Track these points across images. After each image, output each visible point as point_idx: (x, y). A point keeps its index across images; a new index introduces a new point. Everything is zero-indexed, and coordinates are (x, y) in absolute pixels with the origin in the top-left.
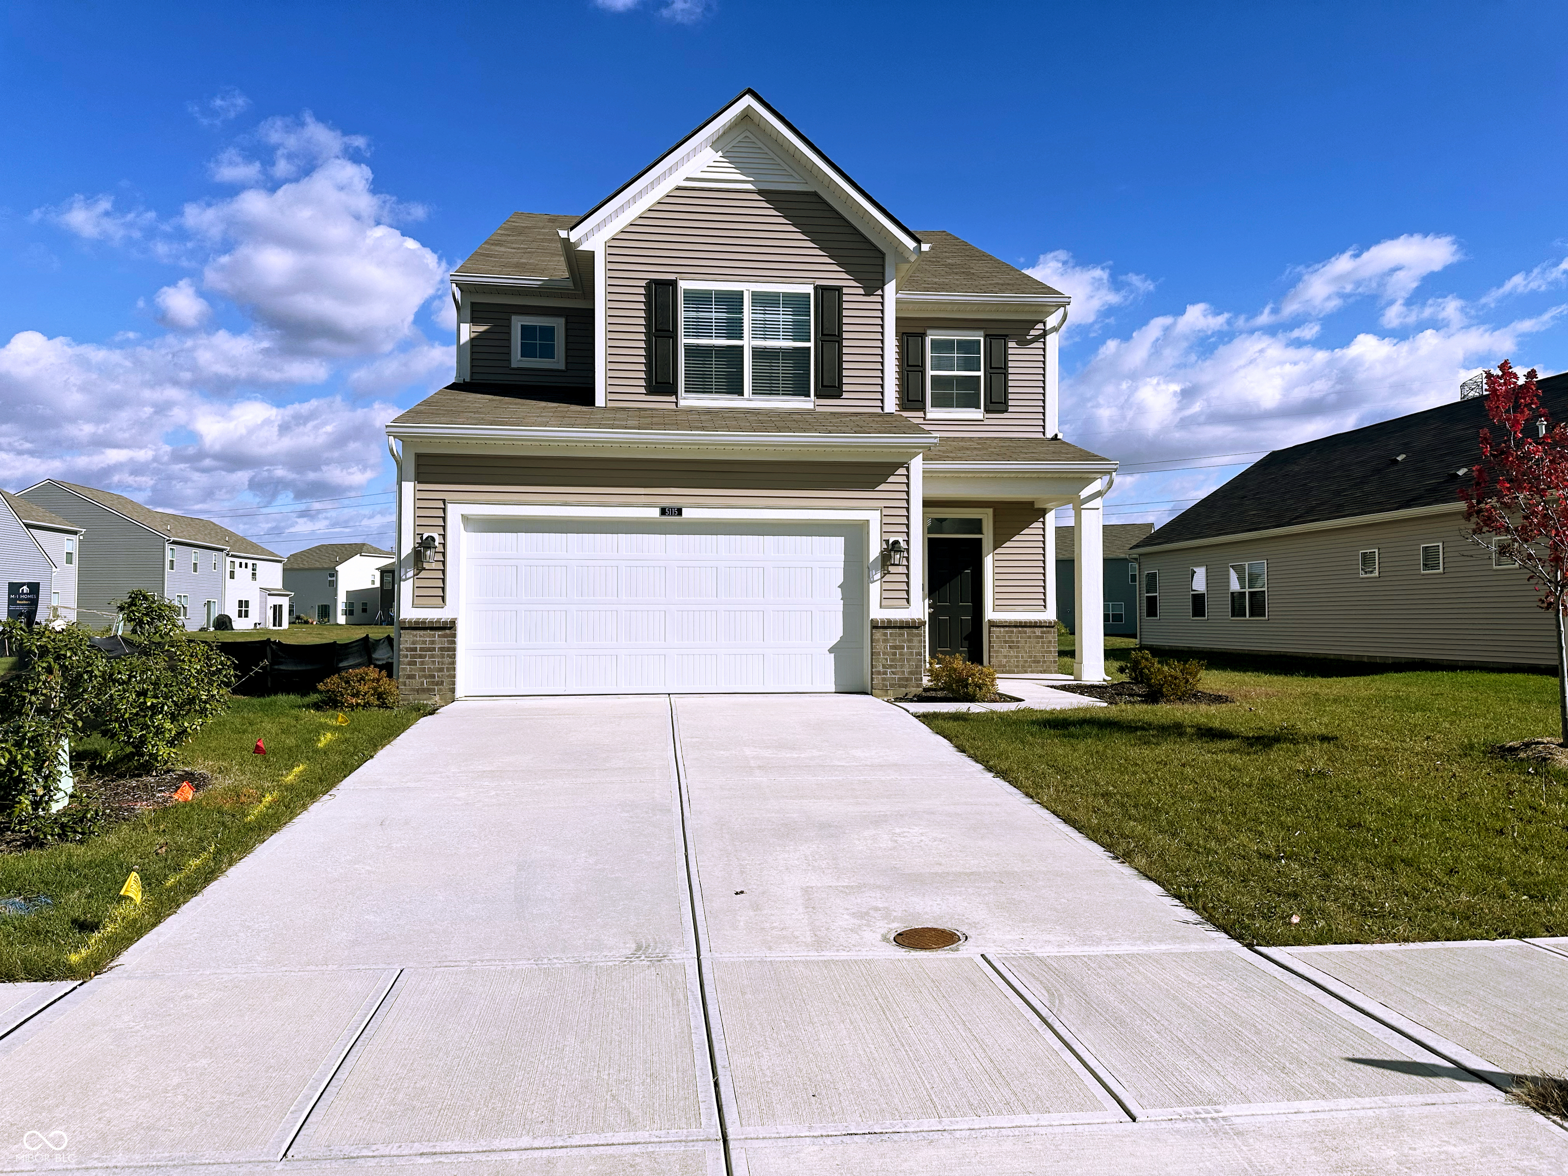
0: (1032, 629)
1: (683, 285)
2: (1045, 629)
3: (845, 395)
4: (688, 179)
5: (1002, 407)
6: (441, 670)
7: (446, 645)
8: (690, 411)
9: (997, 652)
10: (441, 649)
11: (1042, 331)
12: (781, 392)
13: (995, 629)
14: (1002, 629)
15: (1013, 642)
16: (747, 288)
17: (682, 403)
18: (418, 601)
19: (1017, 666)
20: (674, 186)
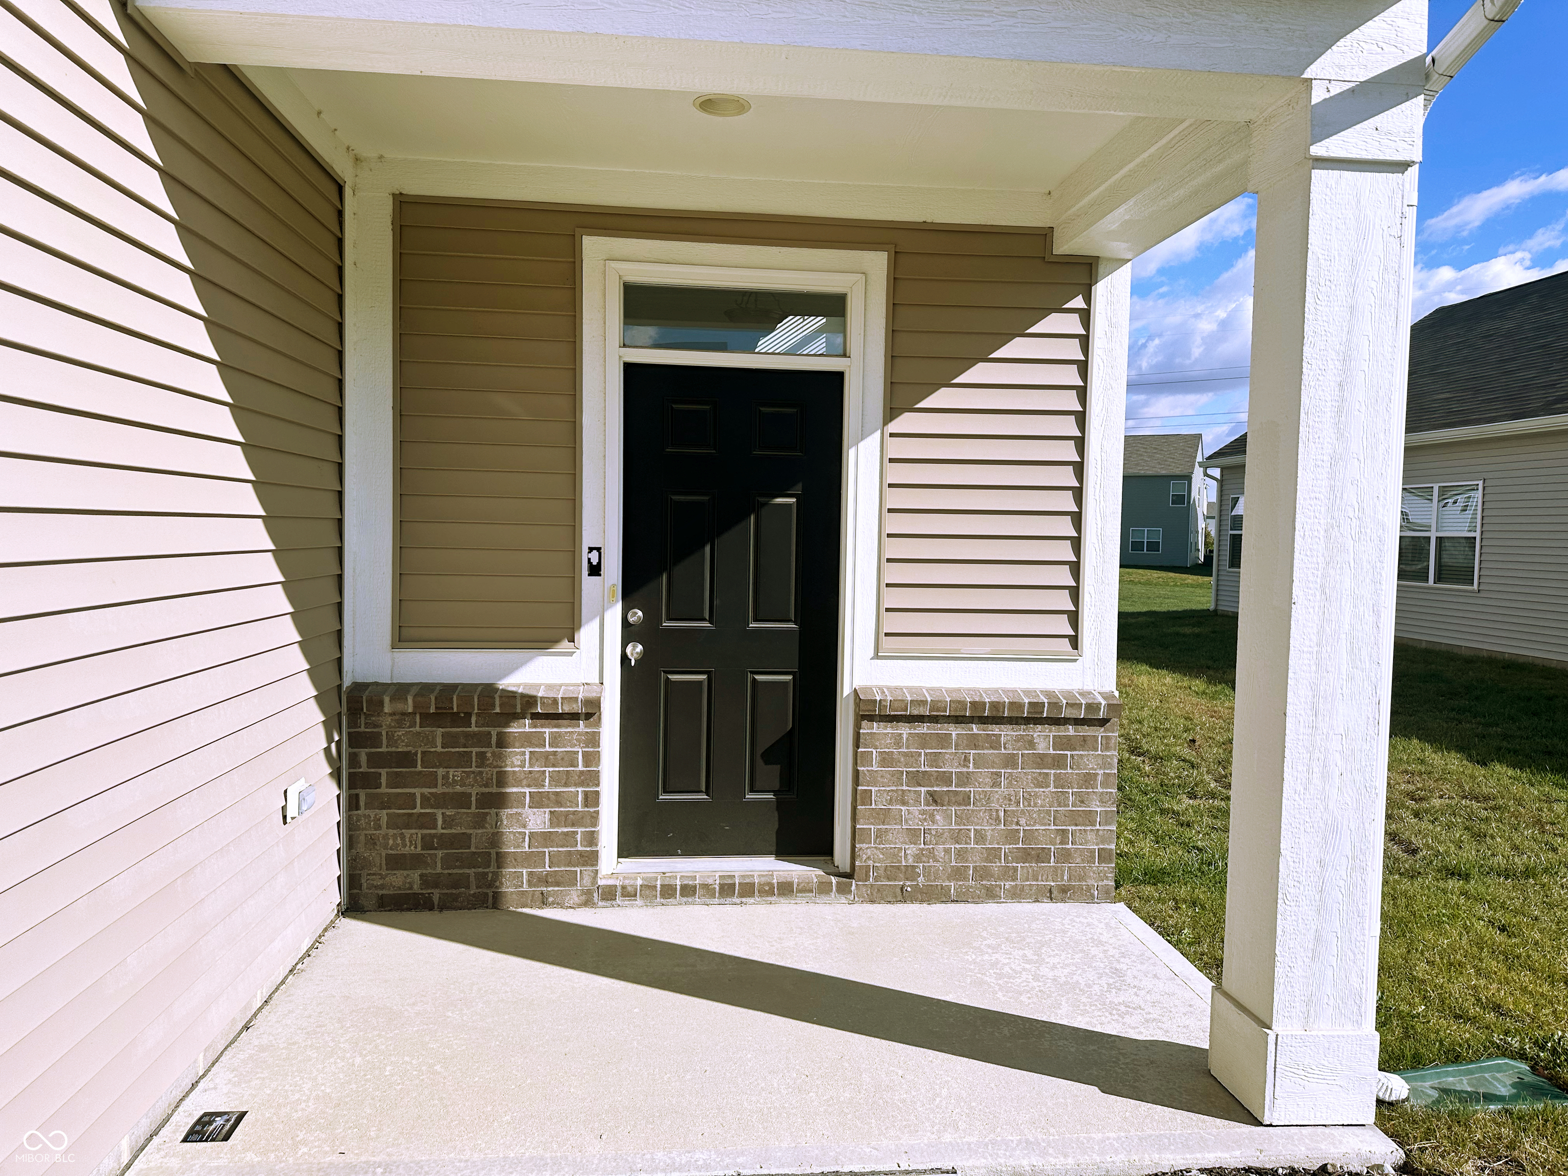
0: (1020, 731)
2: (1071, 730)
9: (884, 816)
13: (876, 728)
14: (905, 730)
15: (945, 779)
19: (958, 874)
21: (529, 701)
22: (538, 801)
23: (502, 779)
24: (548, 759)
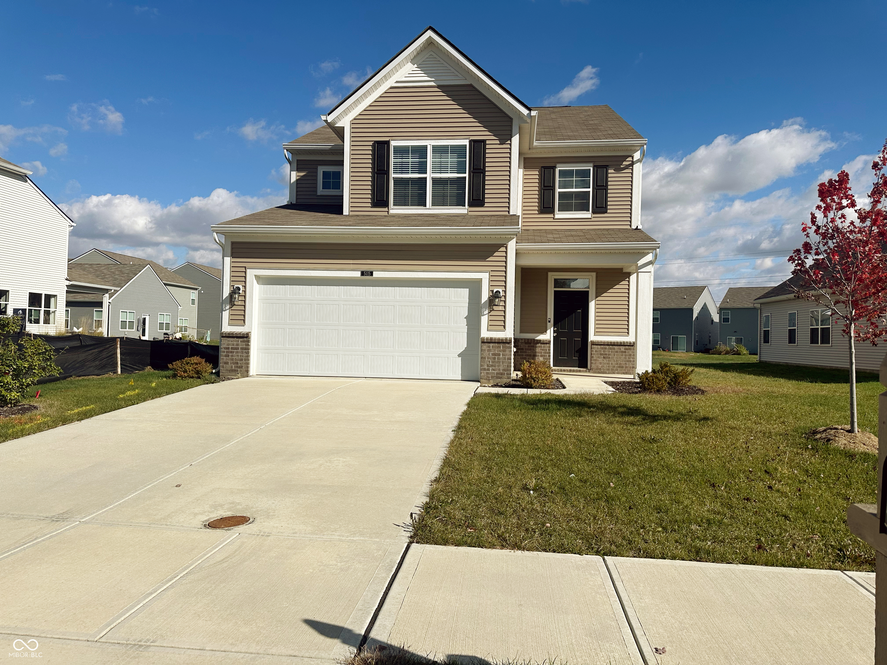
0: (619, 347)
1: (393, 143)
2: (627, 347)
3: (486, 205)
4: (397, 82)
5: (603, 210)
6: (242, 360)
7: (244, 347)
8: (394, 216)
10: (242, 349)
11: (631, 162)
12: (449, 204)
13: (594, 346)
14: (599, 347)
15: (606, 354)
16: (429, 144)
17: (391, 212)
18: (231, 322)
19: (608, 370)
20: (389, 86)
21: (540, 341)
22: (541, 356)
23: (536, 352)
24: (543, 350)
